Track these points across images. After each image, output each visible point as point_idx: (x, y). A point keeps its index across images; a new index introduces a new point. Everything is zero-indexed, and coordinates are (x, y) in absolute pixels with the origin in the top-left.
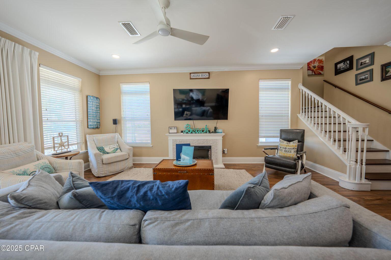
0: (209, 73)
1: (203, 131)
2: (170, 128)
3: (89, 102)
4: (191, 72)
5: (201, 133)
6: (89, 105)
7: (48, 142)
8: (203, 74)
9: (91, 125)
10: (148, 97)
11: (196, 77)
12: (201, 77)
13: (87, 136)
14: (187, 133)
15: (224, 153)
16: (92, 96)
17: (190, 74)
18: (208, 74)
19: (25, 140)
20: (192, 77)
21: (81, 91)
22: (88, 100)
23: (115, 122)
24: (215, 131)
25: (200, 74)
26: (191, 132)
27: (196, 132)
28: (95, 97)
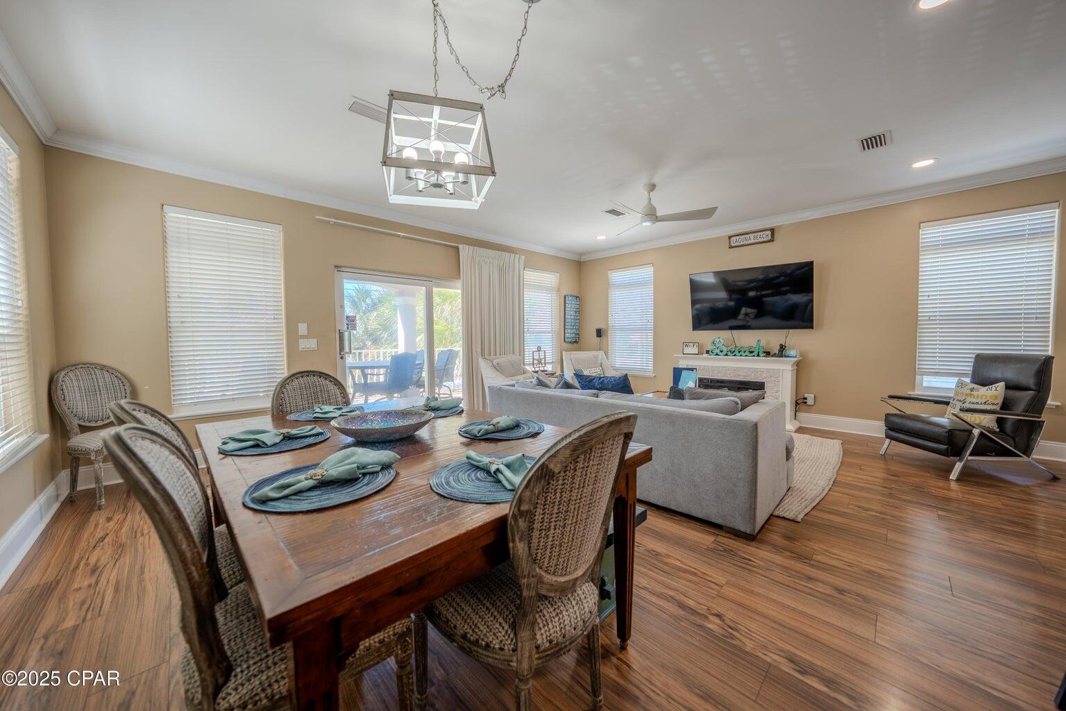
0: (773, 229)
1: (751, 352)
2: (686, 344)
3: (567, 305)
4: (732, 234)
5: (746, 356)
6: (567, 309)
7: (528, 359)
8: (759, 234)
9: (568, 338)
10: (650, 290)
11: (742, 243)
12: (752, 241)
13: (563, 352)
14: (717, 354)
15: (806, 403)
16: (571, 296)
17: (730, 237)
18: (769, 232)
19: (513, 353)
20: (733, 245)
21: (559, 290)
22: (567, 302)
23: (599, 333)
24: (782, 352)
25: (752, 236)
26: (724, 353)
27: (736, 353)
28: (574, 296)
